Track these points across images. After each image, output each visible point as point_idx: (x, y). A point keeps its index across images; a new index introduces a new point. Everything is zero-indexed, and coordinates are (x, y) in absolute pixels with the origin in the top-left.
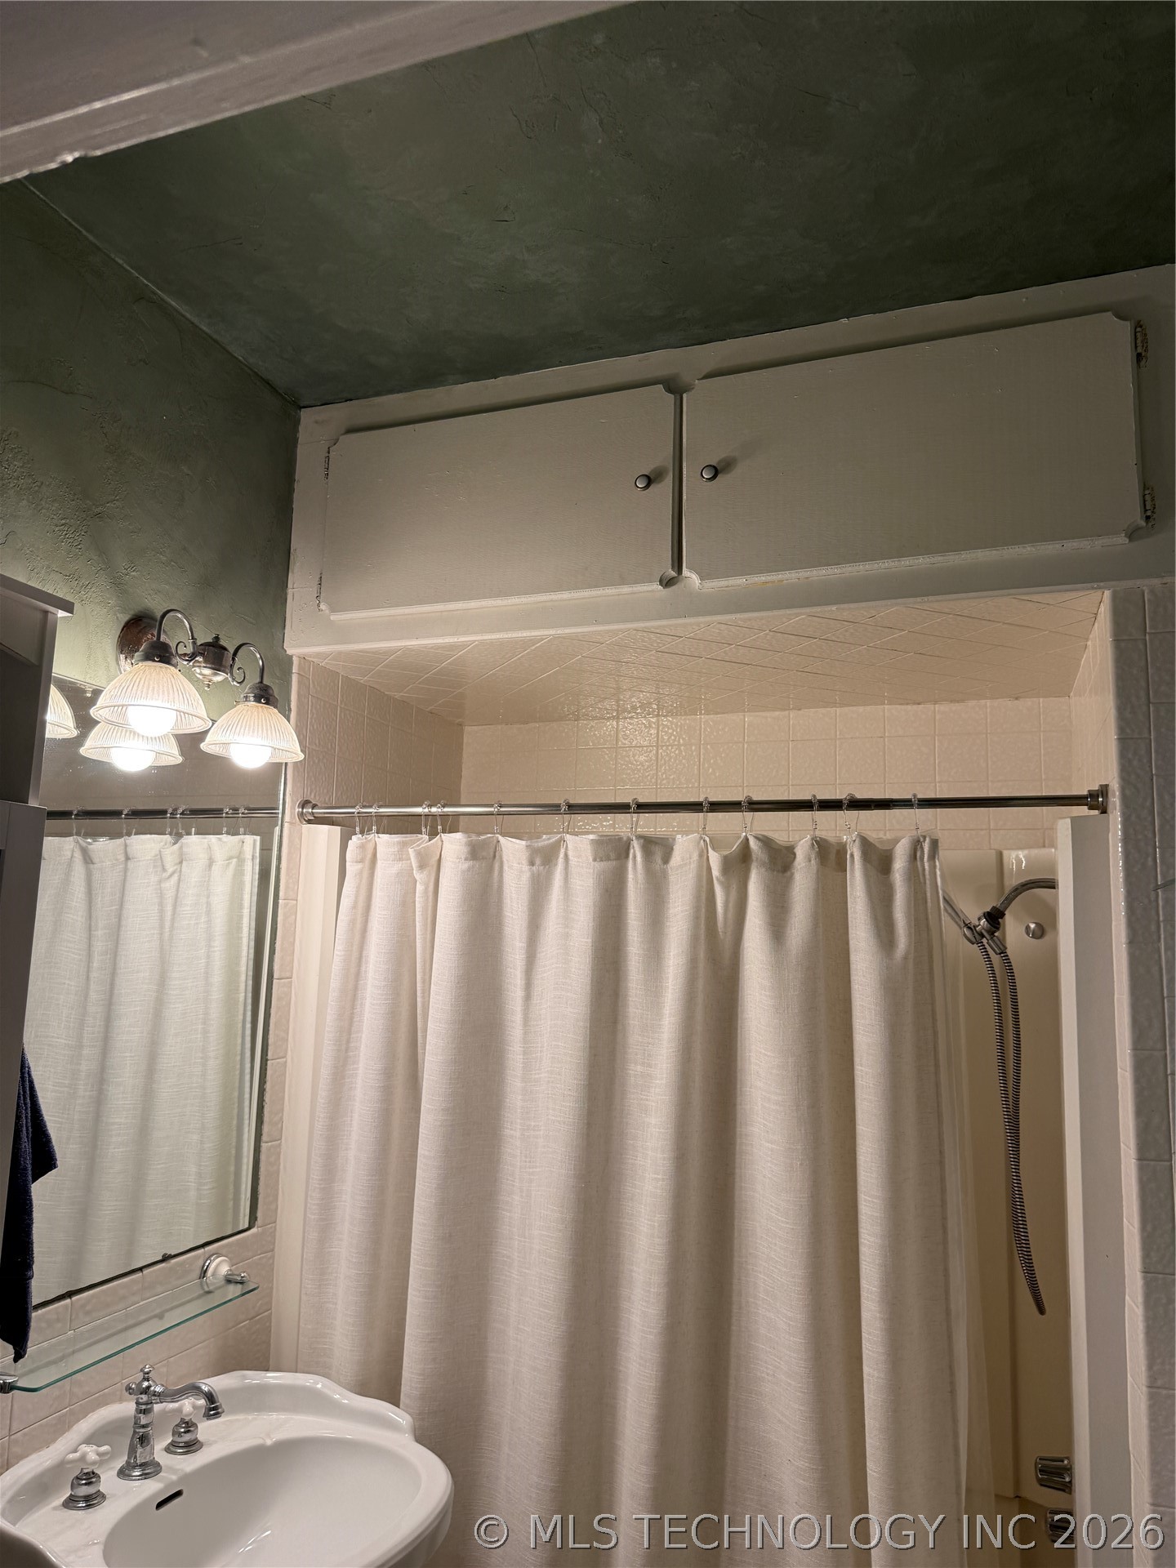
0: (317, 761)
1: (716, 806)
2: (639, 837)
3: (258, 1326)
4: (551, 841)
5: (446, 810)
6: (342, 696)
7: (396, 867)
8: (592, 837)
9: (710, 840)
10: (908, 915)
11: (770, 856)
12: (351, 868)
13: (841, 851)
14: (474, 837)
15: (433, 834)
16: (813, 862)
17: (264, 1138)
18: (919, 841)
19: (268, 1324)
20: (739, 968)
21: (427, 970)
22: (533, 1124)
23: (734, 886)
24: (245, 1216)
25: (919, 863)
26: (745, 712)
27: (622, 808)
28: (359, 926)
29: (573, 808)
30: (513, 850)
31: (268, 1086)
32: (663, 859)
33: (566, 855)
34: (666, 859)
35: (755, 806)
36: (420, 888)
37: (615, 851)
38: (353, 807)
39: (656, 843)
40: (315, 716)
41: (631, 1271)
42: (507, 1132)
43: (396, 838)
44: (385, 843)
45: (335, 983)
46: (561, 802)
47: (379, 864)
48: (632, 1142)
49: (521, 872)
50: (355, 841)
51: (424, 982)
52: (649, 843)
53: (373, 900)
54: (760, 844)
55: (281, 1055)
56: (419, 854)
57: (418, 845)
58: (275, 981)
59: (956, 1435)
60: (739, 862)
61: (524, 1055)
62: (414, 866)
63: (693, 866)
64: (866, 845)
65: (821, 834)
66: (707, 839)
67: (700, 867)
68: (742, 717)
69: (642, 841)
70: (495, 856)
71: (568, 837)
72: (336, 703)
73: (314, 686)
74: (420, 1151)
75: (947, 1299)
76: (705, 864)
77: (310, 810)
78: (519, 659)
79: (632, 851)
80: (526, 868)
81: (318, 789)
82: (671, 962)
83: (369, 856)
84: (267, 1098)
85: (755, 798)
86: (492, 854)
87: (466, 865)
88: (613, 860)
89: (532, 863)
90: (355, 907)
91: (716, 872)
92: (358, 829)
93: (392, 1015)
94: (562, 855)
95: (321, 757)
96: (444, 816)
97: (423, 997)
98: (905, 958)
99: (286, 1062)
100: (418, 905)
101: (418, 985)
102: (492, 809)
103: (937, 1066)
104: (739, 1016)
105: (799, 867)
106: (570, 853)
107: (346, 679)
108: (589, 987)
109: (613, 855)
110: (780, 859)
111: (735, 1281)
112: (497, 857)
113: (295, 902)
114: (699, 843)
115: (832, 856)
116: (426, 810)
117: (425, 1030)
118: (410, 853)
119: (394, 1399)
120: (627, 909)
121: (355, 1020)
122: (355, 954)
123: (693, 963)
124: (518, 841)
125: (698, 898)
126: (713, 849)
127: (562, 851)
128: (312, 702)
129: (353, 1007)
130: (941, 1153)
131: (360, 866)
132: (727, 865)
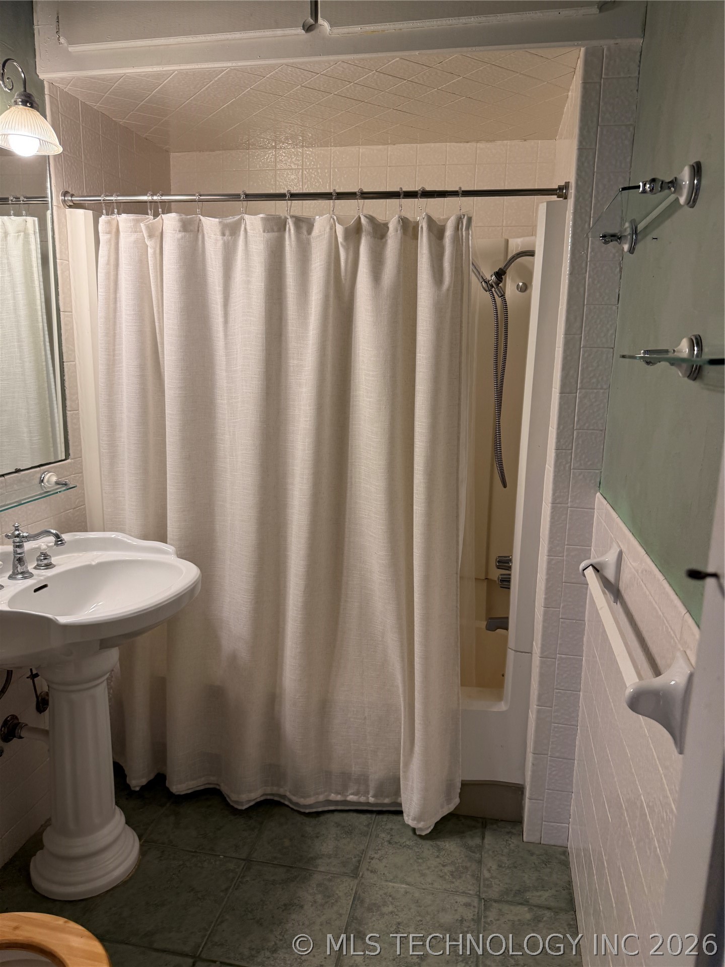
0: (70, 164)
1: (341, 196)
2: (292, 217)
3: (78, 513)
4: (235, 219)
5: (163, 198)
6: (83, 117)
7: (133, 237)
8: (261, 215)
9: (337, 218)
10: (451, 263)
11: (373, 228)
12: (103, 238)
13: (416, 226)
14: (184, 216)
15: (156, 215)
16: (399, 232)
17: (68, 408)
18: (461, 218)
19: (84, 512)
20: (353, 302)
21: (160, 306)
22: (234, 396)
23: (352, 248)
24: (61, 452)
25: (460, 232)
26: (359, 145)
27: (280, 197)
28: (112, 278)
29: (249, 197)
30: (210, 225)
31: (66, 378)
32: (307, 231)
33: (245, 229)
34: (310, 232)
35: (365, 195)
36: (150, 251)
37: (277, 226)
38: (100, 196)
39: (303, 221)
40: (65, 129)
41: (293, 470)
42: (219, 401)
43: (131, 217)
44: (124, 220)
45: (101, 322)
46: (240, 192)
47: (122, 235)
48: (292, 403)
49: (217, 240)
50: (103, 219)
51: (159, 313)
52: (298, 221)
53: (120, 260)
54: (367, 220)
55: (72, 359)
56: (148, 227)
57: (147, 222)
58: (61, 313)
59: (458, 536)
60: (354, 232)
61: (226, 356)
62: (145, 236)
63: (326, 236)
64: (430, 220)
65: (404, 214)
66: (335, 218)
67: (330, 236)
68: (358, 149)
69: (294, 219)
70: (198, 230)
71: (246, 217)
72: (78, 122)
73: (62, 107)
74: (167, 411)
76: (334, 234)
77: (70, 198)
78: (207, 89)
79: (288, 226)
80: (220, 237)
81: (73, 185)
82: (313, 298)
83: (114, 230)
84: (67, 384)
85: (365, 190)
86: (196, 228)
87: (180, 235)
88: (276, 232)
89: (223, 234)
90: (108, 263)
91: (340, 239)
92: (104, 211)
93: (141, 332)
94: (243, 229)
95: (73, 161)
96: (163, 202)
97: (159, 323)
98: (448, 290)
99: (75, 365)
100: (150, 263)
101: (155, 315)
102: (195, 198)
103: (461, 352)
104: (353, 330)
105: (390, 236)
106: (248, 228)
107: (83, 104)
108: (264, 314)
109: (275, 228)
110: (379, 231)
111: (349, 472)
112: (200, 231)
113: (67, 262)
114: (330, 221)
115: (411, 229)
116: (150, 198)
117: (163, 344)
118: (142, 226)
120: (285, 265)
121: (117, 337)
122: (112, 296)
123: (326, 297)
124: (213, 219)
125: (329, 256)
126: (339, 223)
127: (243, 226)
128: (62, 118)
129: (114, 329)
130: (459, 399)
131: (108, 236)
132: (347, 234)
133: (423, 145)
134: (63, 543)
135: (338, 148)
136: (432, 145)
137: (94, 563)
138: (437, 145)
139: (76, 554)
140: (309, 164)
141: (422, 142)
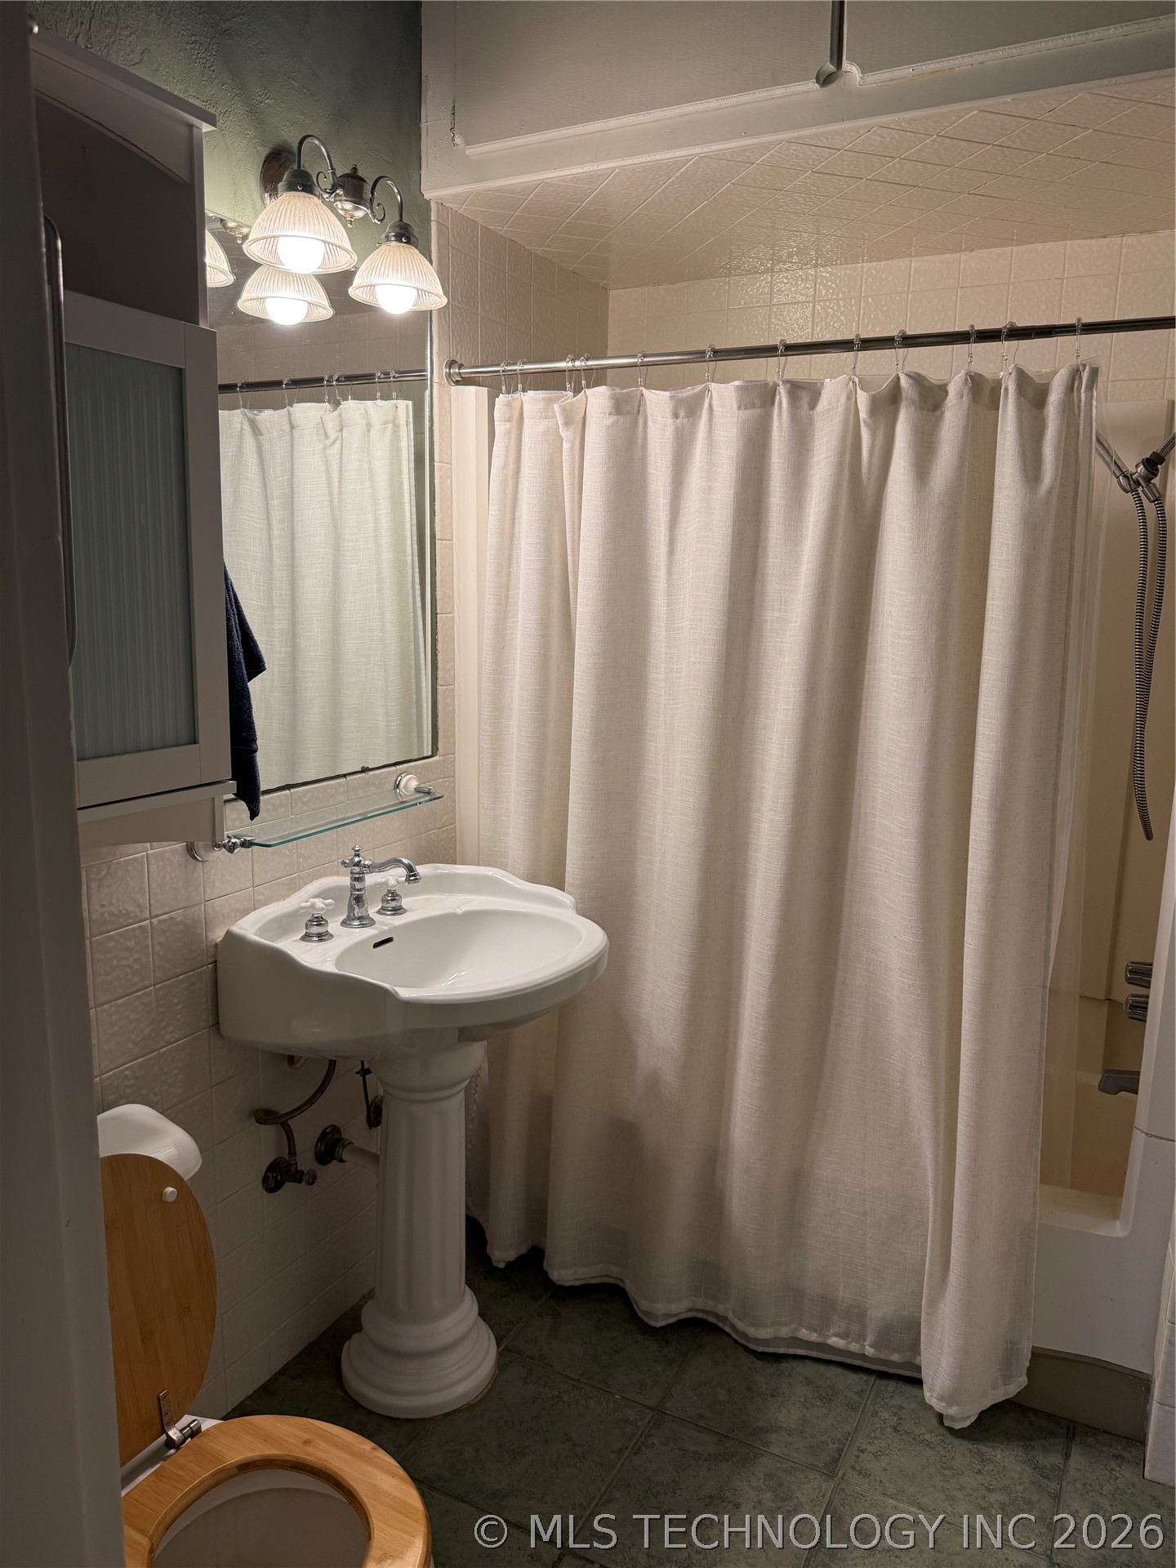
0: (460, 319)
1: (868, 344)
2: (785, 382)
3: (445, 835)
4: (696, 390)
5: (590, 363)
6: (482, 249)
7: (543, 425)
8: (737, 383)
9: (859, 381)
10: (1058, 447)
11: (921, 394)
12: (499, 428)
13: (996, 387)
14: (618, 390)
15: (577, 390)
16: (965, 398)
17: (440, 681)
18: (1078, 370)
19: (453, 834)
20: (880, 514)
21: (576, 529)
22: (676, 667)
23: (882, 429)
24: (428, 745)
25: (1075, 394)
26: (911, 256)
27: (768, 351)
28: (510, 488)
29: (720, 354)
30: (657, 402)
31: (439, 637)
32: (809, 404)
33: (711, 406)
34: (813, 405)
35: (909, 341)
36: (566, 446)
37: (761, 397)
38: (498, 365)
39: (803, 388)
40: (456, 269)
41: (762, 788)
42: (653, 676)
43: (542, 394)
44: (531, 400)
45: (490, 554)
46: (704, 346)
47: (526, 422)
48: (766, 680)
49: (665, 425)
50: (501, 400)
51: (573, 541)
52: (795, 388)
53: (522, 461)
54: (911, 381)
55: (449, 610)
56: (564, 410)
57: (562, 402)
58: (437, 541)
60: (888, 402)
61: (667, 606)
62: (559, 423)
63: (841, 410)
64: (1022, 377)
65: (976, 368)
66: (857, 380)
67: (847, 410)
68: (908, 263)
69: (789, 386)
70: (639, 411)
71: (713, 386)
72: (476, 256)
73: (454, 236)
74: (575, 690)
75: (1054, 809)
76: (853, 407)
77: (457, 371)
78: (663, 191)
79: (778, 397)
80: (670, 421)
81: (463, 349)
82: (812, 511)
83: (516, 416)
84: (439, 646)
85: (909, 333)
86: (636, 408)
87: (610, 420)
88: (758, 408)
89: (676, 416)
90: (505, 467)
91: (863, 415)
92: (504, 388)
93: (546, 571)
94: (706, 405)
95: (464, 315)
96: (589, 370)
97: (573, 555)
98: (1049, 492)
99: (453, 617)
100: (565, 464)
101: (568, 544)
102: (636, 360)
103: (1069, 598)
104: (877, 561)
105: (950, 405)
106: (715, 403)
107: (485, 229)
108: (730, 539)
109: (758, 403)
110: (931, 397)
111: (856, 796)
112: (641, 412)
113: (449, 466)
114: (848, 385)
115: (987, 392)
116: (570, 364)
117: (576, 588)
118: (556, 409)
119: (560, 886)
120: (770, 459)
121: (512, 577)
122: (508, 516)
123: (834, 509)
124: (661, 393)
125: (843, 442)
126: (862, 389)
127: (707, 400)
128: (452, 253)
129: (509, 566)
130: (1064, 680)
131: (508, 425)
132: (876, 406)
133: (1023, 248)
134: (417, 879)
135: (874, 264)
136: (1040, 246)
137: (459, 912)
138: (1048, 245)
139: (436, 896)
140: (826, 293)
141: (1020, 243)
